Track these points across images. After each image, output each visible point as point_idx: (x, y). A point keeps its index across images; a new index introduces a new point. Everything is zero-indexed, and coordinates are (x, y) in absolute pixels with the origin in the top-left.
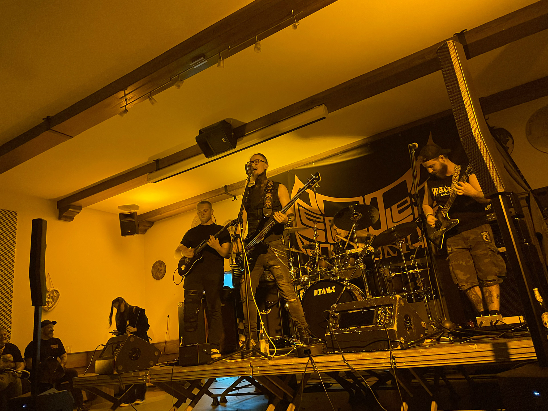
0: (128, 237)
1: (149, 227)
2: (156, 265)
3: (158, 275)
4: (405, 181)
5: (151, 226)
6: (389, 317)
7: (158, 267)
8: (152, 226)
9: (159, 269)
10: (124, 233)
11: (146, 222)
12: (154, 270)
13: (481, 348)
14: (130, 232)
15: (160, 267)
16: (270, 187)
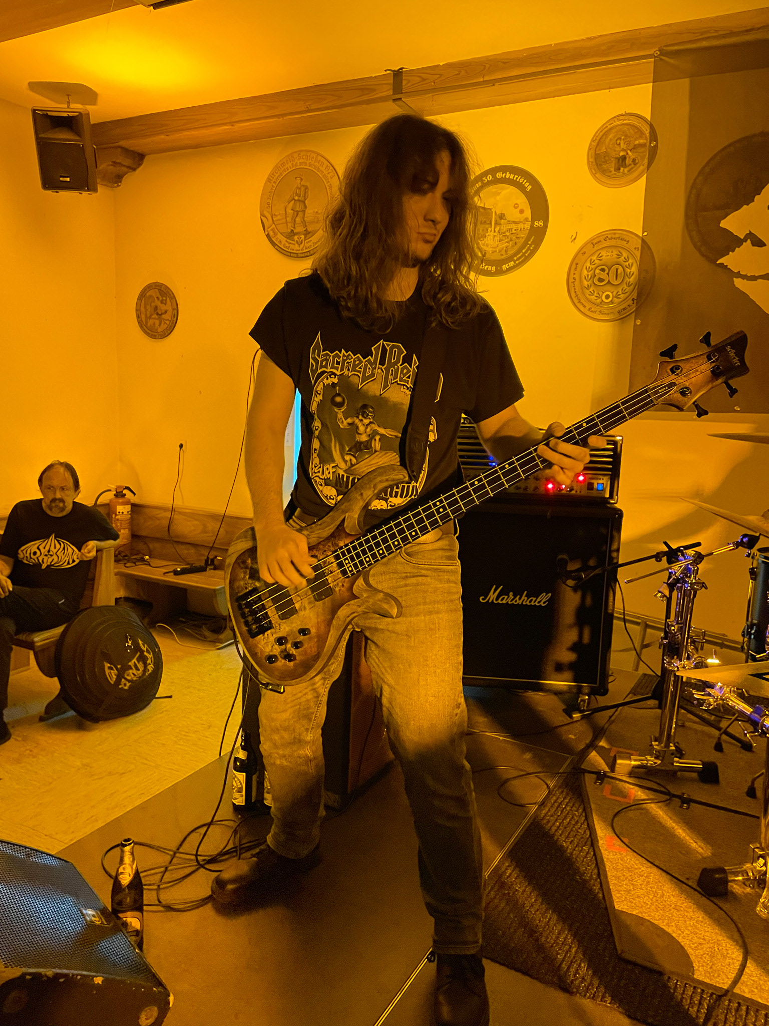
0: (64, 194)
1: (129, 167)
2: (148, 295)
3: (154, 324)
5: (134, 166)
7: (154, 302)
8: (140, 165)
9: (156, 308)
10: (50, 182)
11: (119, 149)
12: (143, 309)
14: (68, 179)
15: (162, 302)
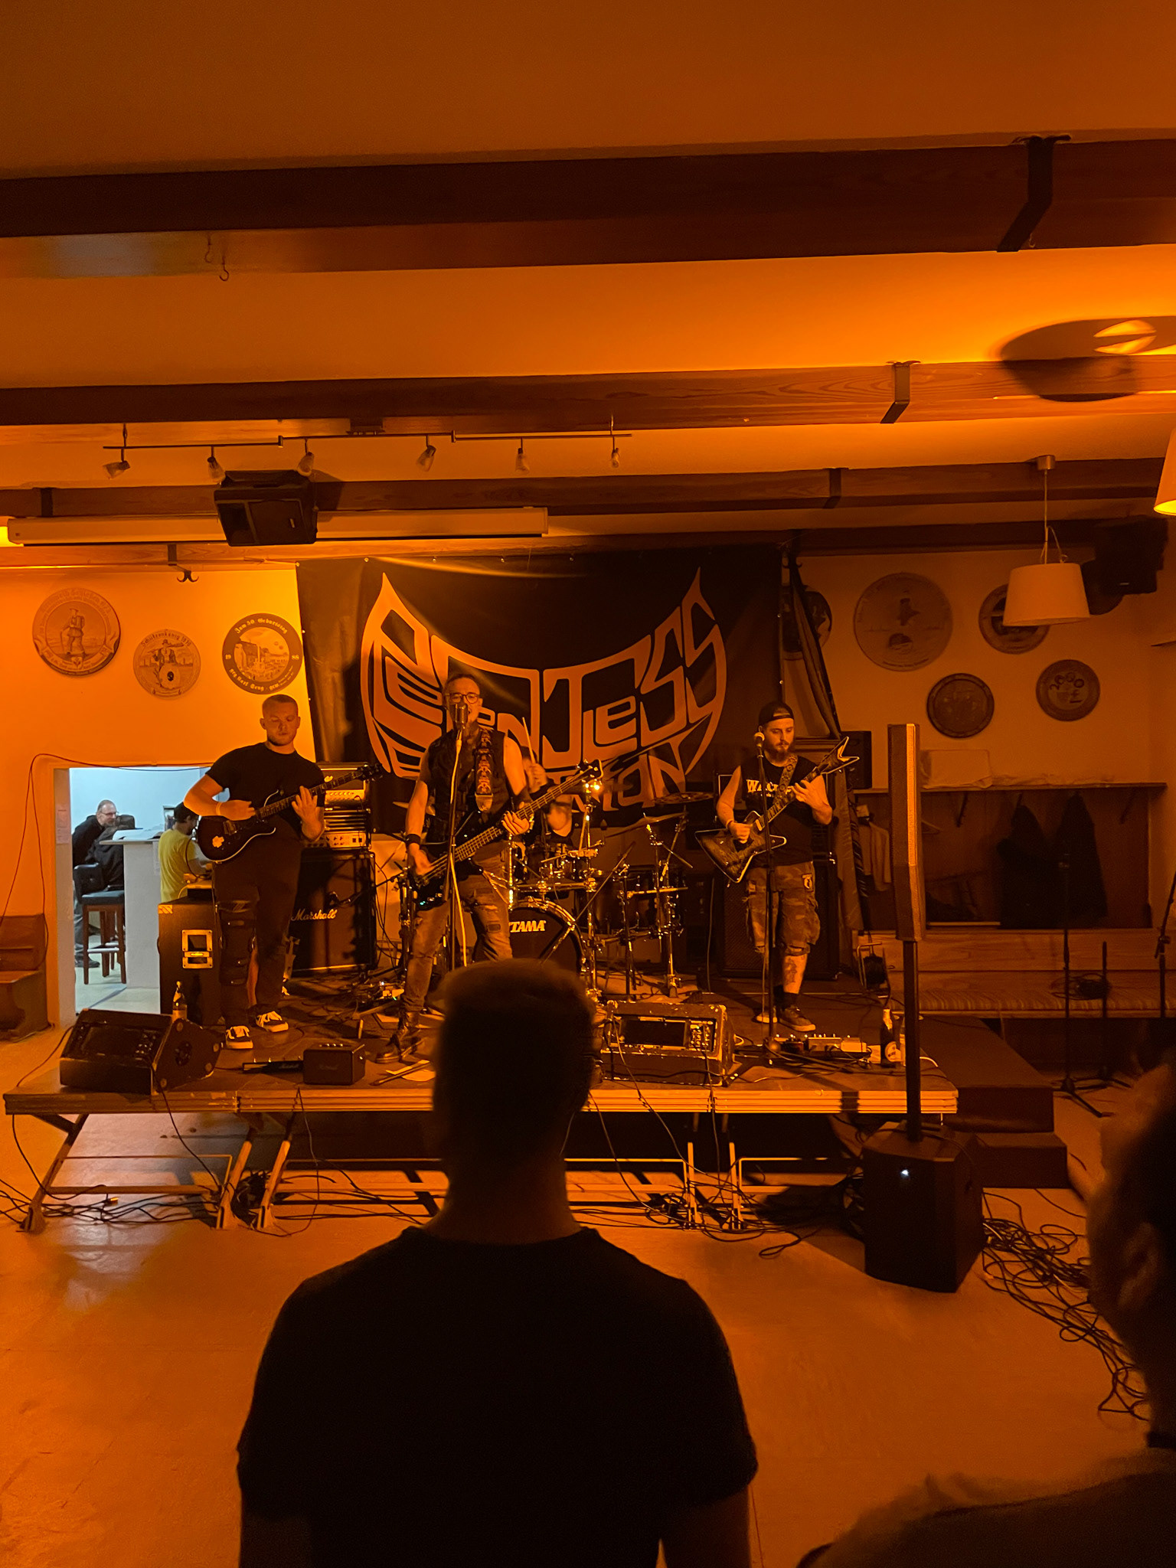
4: (632, 661)
6: (708, 1038)
13: (827, 1095)
16: (484, 747)
